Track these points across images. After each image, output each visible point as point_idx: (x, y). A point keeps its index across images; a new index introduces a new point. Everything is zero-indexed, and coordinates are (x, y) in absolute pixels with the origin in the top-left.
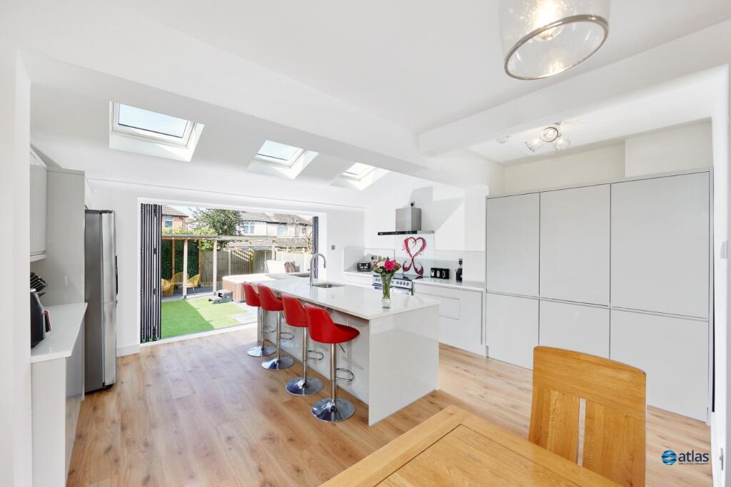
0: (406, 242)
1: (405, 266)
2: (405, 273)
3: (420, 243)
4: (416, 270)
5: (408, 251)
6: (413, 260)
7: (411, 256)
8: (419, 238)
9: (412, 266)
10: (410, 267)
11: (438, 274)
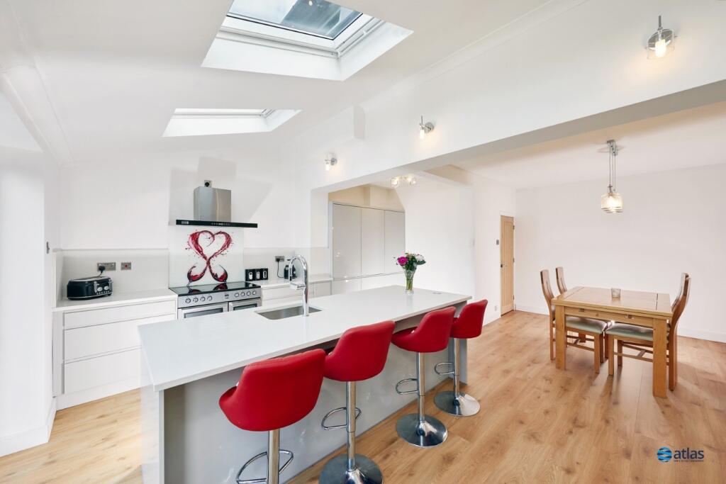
0: (195, 237)
1: (193, 274)
2: (193, 284)
3: (221, 240)
4: (215, 276)
5: (199, 250)
6: (208, 263)
7: (205, 258)
8: (220, 233)
9: (208, 271)
10: (204, 272)
11: (258, 276)
